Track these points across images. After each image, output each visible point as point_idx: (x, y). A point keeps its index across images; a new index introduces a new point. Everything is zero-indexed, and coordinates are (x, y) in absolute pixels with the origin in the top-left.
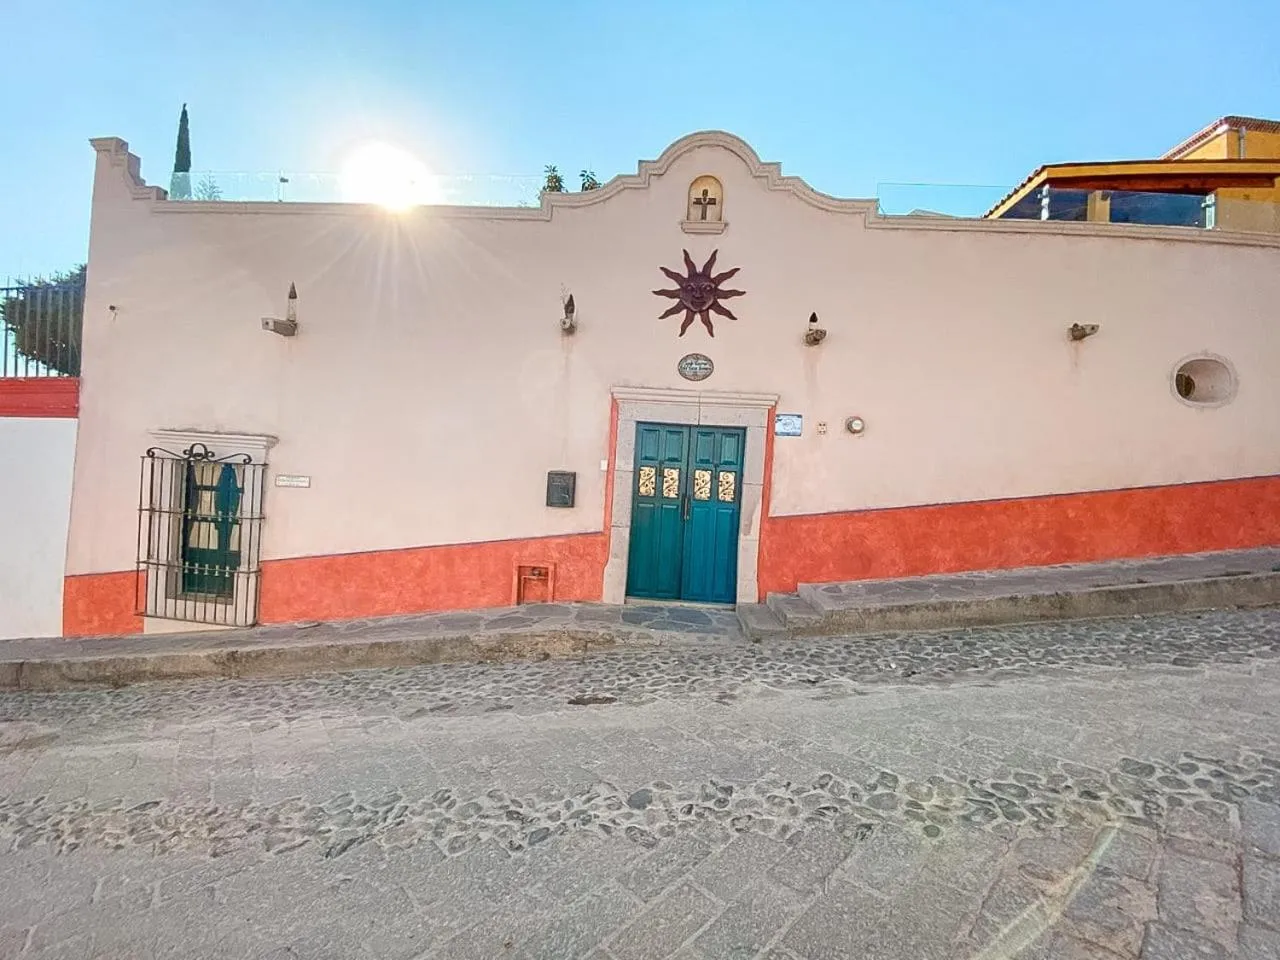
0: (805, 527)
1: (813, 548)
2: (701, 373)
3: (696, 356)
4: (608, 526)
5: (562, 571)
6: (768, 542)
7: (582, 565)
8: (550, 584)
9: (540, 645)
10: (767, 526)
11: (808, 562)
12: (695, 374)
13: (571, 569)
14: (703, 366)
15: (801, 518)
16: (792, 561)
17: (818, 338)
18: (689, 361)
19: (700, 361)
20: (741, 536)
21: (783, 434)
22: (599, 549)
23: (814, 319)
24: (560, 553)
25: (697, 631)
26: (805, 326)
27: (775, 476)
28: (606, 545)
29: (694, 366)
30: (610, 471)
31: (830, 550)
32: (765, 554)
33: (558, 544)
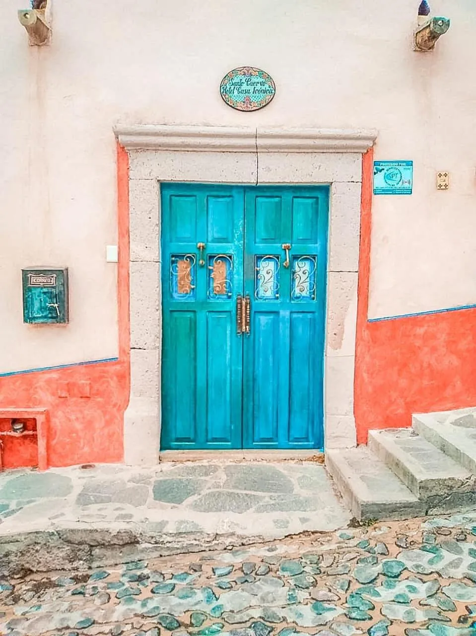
0: (420, 331)
1: (433, 361)
2: (257, 99)
3: (248, 72)
4: (125, 350)
5: (58, 422)
6: (368, 358)
7: (90, 411)
8: (42, 443)
9: (12, 558)
10: (366, 334)
11: (425, 382)
12: (248, 101)
13: (73, 417)
14: (259, 87)
15: (413, 320)
16: (403, 382)
17: (438, 30)
18: (236, 80)
19: (254, 80)
20: (329, 350)
21: (385, 192)
22: (113, 383)
23: (423, 10)
24: (53, 394)
25: (273, 507)
26: (412, 21)
27: (376, 256)
28: (124, 378)
29: (244, 87)
30: (122, 263)
31: (455, 361)
32: (365, 375)
33: (49, 382)
